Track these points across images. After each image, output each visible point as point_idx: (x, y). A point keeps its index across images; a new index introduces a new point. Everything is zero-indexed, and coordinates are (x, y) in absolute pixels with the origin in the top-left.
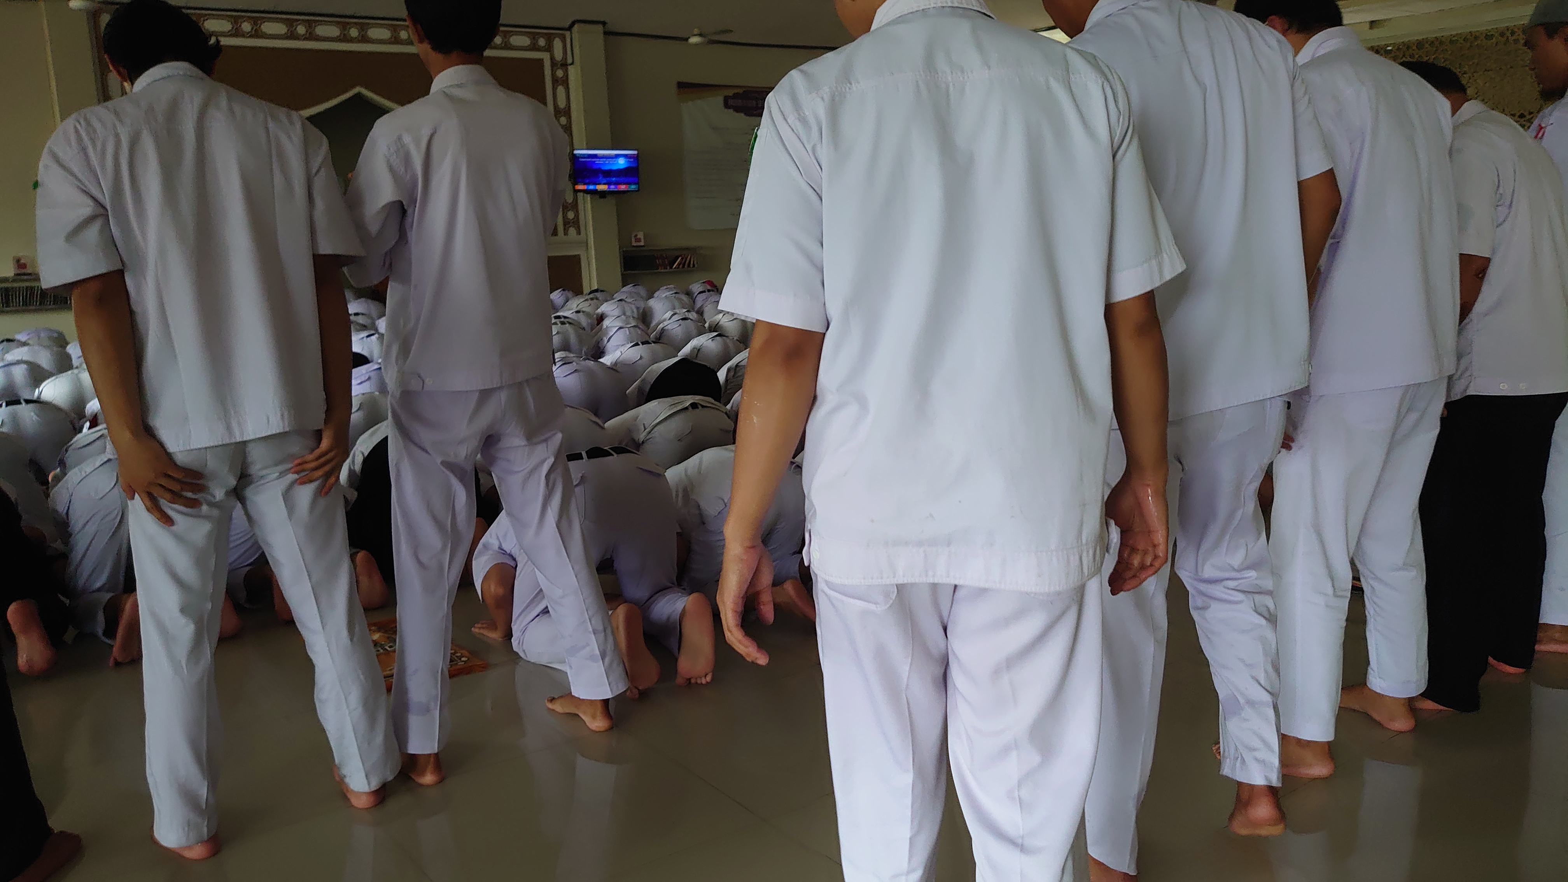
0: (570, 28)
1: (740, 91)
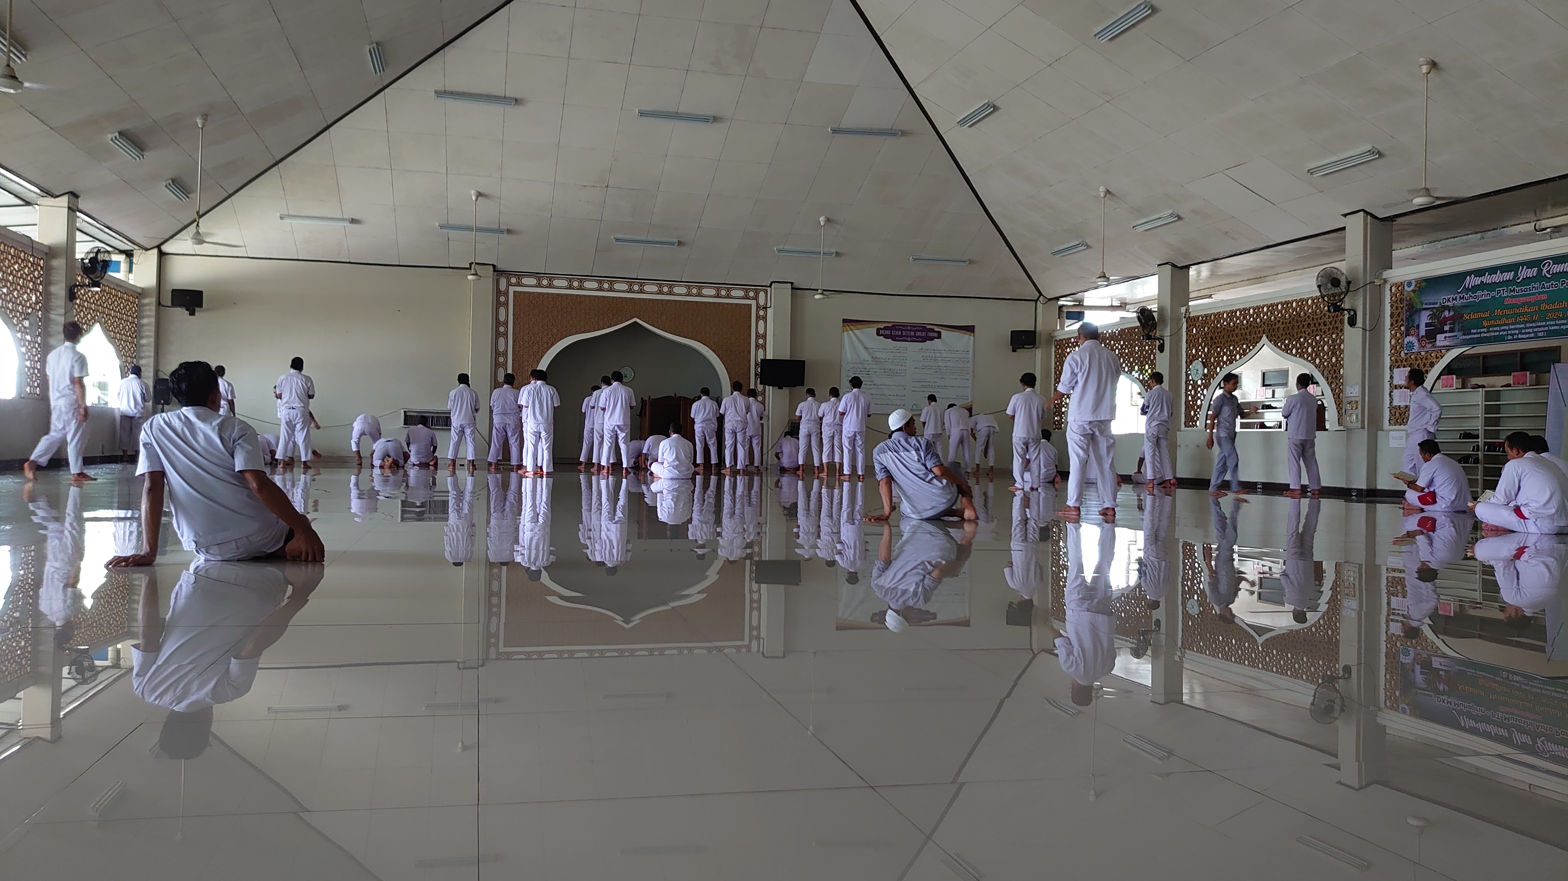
0: (770, 286)
1: (890, 325)
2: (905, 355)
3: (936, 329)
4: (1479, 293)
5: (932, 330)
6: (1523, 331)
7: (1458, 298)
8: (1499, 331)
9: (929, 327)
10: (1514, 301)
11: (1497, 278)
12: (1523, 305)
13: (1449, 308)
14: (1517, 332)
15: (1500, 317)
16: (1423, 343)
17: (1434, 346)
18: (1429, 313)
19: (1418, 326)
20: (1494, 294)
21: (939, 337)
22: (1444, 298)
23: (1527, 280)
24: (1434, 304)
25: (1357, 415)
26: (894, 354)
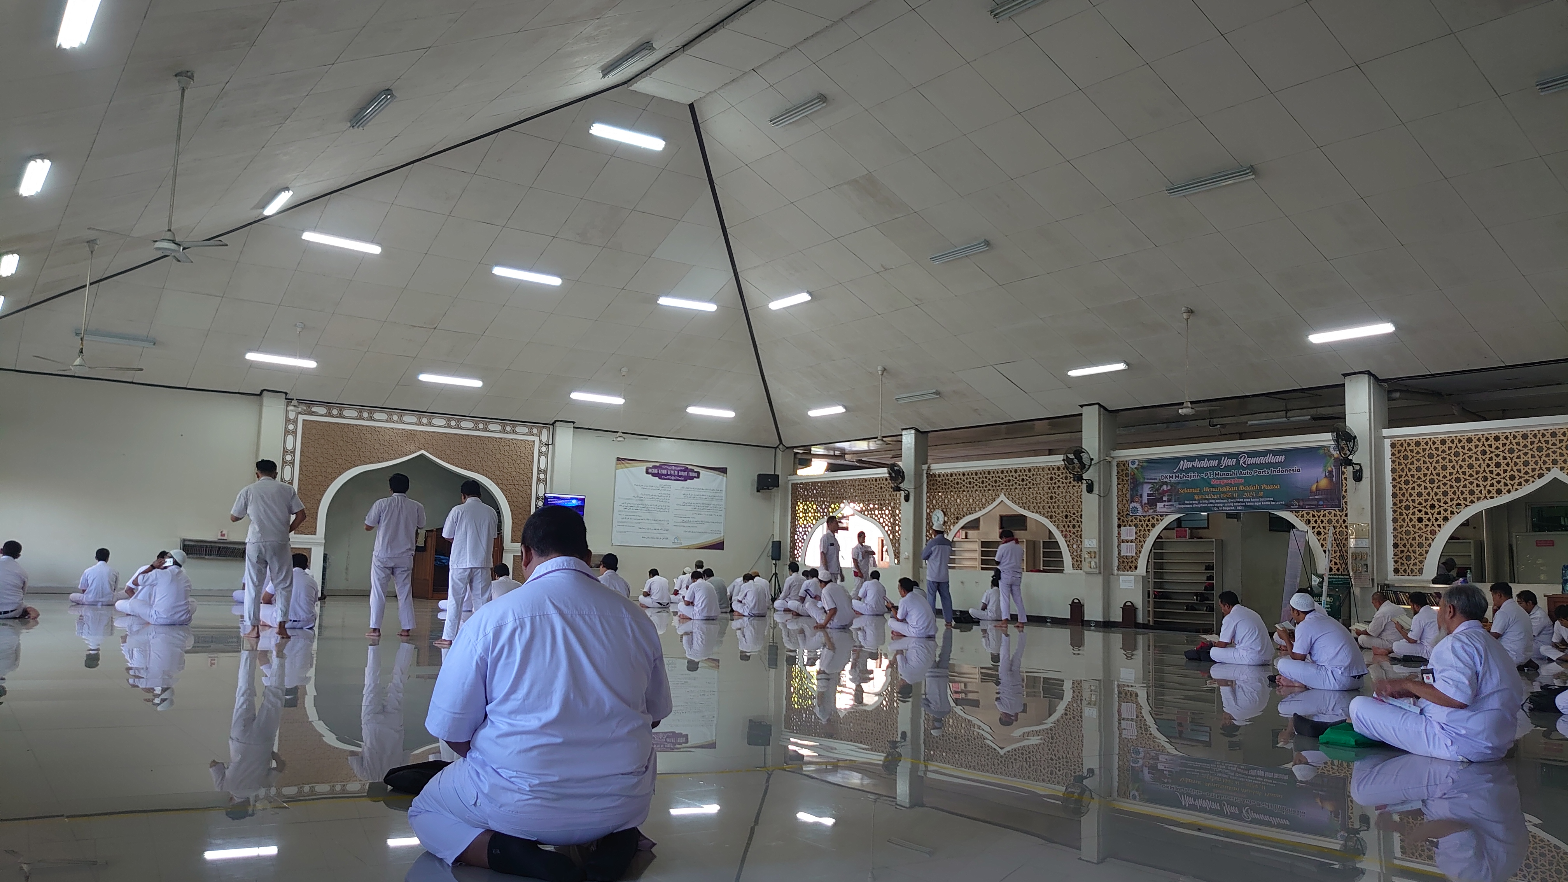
0: (553, 424)
1: (658, 464)
2: (668, 492)
3: (696, 469)
4: (1191, 474)
5: (692, 471)
6: (1226, 505)
7: (1174, 477)
8: (1208, 504)
9: (690, 467)
10: (1218, 482)
11: (1205, 464)
12: (1225, 486)
13: (1166, 483)
14: (1222, 505)
15: (1208, 493)
16: (1146, 509)
17: (1155, 511)
18: (1150, 486)
19: (1141, 496)
20: (1203, 475)
21: (698, 477)
22: (1161, 475)
23: (1228, 468)
24: (1155, 479)
25: (1095, 562)
26: (659, 492)
